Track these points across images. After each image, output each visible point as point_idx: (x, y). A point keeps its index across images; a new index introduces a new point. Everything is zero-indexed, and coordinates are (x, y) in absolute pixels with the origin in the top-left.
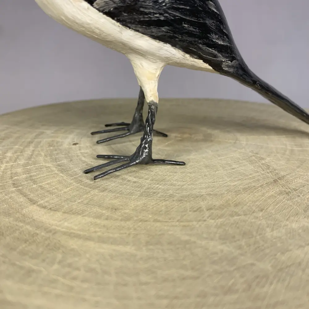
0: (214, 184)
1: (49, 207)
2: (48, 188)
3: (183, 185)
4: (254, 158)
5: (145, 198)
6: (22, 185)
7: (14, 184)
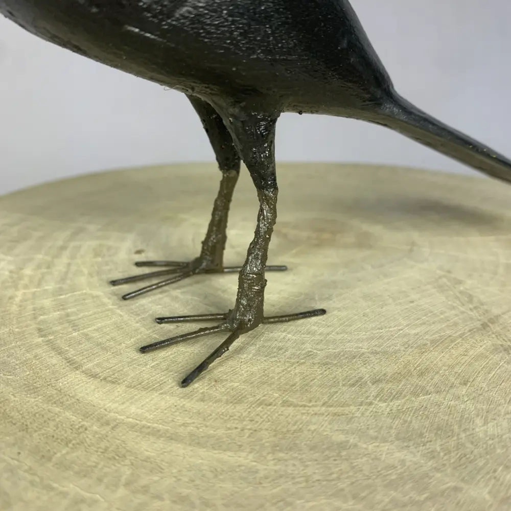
0: (381, 331)
1: (103, 376)
2: (98, 339)
3: (328, 334)
4: (444, 280)
5: (265, 359)
6: (53, 333)
7: (40, 330)
